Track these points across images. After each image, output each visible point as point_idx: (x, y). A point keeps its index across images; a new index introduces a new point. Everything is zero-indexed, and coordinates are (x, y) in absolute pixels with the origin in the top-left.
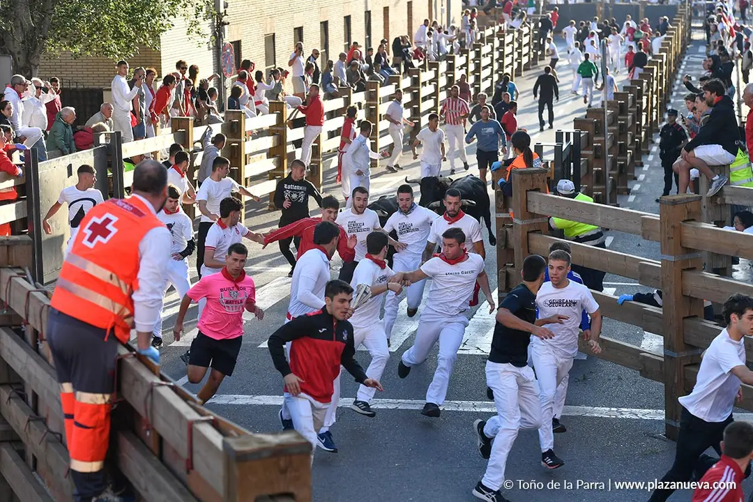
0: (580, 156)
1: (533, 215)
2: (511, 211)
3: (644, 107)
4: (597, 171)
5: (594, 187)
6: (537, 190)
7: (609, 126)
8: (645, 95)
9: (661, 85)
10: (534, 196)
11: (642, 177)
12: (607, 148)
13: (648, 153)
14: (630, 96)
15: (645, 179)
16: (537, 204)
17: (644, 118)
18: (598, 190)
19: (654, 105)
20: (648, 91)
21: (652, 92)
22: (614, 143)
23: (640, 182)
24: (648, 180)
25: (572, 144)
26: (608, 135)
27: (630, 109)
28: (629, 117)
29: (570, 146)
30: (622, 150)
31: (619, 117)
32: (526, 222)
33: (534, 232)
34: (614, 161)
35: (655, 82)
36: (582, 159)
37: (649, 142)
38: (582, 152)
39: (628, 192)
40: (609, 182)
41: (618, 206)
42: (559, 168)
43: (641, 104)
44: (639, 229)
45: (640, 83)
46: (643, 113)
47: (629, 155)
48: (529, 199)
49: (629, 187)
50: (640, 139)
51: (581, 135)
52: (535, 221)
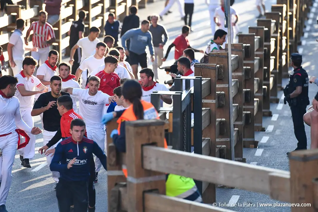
0: (202, 105)
1: (150, 173)
2: (124, 167)
3: (272, 50)
4: (220, 122)
5: (218, 140)
6: (154, 144)
7: (234, 71)
8: (273, 37)
9: (291, 26)
10: (151, 152)
11: (270, 128)
12: (232, 96)
13: (277, 101)
14: (257, 38)
15: (274, 130)
16: (153, 159)
17: (272, 62)
18: (222, 143)
19: (284, 48)
20: (276, 32)
21: (281, 33)
22: (239, 91)
23: (268, 134)
24: (278, 132)
25: (192, 92)
26: (233, 82)
27: (256, 53)
28: (256, 62)
29: (190, 94)
30: (248, 98)
31: (244, 62)
32: (141, 180)
33: (150, 191)
34: (239, 111)
35: (284, 22)
36: (203, 109)
37: (278, 89)
38: (204, 101)
39: (256, 145)
40: (234, 134)
41: (244, 161)
42: (179, 120)
43: (269, 47)
44: (267, 187)
45: (268, 24)
46: (271, 57)
47: (255, 104)
48: (145, 154)
49: (256, 140)
50: (268, 85)
51: (203, 82)
52: (150, 179)
